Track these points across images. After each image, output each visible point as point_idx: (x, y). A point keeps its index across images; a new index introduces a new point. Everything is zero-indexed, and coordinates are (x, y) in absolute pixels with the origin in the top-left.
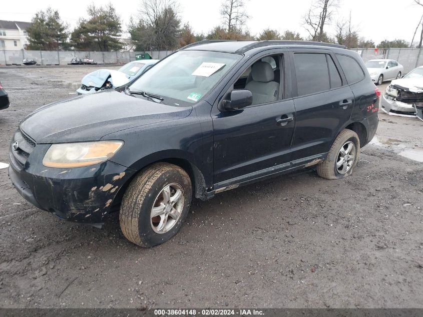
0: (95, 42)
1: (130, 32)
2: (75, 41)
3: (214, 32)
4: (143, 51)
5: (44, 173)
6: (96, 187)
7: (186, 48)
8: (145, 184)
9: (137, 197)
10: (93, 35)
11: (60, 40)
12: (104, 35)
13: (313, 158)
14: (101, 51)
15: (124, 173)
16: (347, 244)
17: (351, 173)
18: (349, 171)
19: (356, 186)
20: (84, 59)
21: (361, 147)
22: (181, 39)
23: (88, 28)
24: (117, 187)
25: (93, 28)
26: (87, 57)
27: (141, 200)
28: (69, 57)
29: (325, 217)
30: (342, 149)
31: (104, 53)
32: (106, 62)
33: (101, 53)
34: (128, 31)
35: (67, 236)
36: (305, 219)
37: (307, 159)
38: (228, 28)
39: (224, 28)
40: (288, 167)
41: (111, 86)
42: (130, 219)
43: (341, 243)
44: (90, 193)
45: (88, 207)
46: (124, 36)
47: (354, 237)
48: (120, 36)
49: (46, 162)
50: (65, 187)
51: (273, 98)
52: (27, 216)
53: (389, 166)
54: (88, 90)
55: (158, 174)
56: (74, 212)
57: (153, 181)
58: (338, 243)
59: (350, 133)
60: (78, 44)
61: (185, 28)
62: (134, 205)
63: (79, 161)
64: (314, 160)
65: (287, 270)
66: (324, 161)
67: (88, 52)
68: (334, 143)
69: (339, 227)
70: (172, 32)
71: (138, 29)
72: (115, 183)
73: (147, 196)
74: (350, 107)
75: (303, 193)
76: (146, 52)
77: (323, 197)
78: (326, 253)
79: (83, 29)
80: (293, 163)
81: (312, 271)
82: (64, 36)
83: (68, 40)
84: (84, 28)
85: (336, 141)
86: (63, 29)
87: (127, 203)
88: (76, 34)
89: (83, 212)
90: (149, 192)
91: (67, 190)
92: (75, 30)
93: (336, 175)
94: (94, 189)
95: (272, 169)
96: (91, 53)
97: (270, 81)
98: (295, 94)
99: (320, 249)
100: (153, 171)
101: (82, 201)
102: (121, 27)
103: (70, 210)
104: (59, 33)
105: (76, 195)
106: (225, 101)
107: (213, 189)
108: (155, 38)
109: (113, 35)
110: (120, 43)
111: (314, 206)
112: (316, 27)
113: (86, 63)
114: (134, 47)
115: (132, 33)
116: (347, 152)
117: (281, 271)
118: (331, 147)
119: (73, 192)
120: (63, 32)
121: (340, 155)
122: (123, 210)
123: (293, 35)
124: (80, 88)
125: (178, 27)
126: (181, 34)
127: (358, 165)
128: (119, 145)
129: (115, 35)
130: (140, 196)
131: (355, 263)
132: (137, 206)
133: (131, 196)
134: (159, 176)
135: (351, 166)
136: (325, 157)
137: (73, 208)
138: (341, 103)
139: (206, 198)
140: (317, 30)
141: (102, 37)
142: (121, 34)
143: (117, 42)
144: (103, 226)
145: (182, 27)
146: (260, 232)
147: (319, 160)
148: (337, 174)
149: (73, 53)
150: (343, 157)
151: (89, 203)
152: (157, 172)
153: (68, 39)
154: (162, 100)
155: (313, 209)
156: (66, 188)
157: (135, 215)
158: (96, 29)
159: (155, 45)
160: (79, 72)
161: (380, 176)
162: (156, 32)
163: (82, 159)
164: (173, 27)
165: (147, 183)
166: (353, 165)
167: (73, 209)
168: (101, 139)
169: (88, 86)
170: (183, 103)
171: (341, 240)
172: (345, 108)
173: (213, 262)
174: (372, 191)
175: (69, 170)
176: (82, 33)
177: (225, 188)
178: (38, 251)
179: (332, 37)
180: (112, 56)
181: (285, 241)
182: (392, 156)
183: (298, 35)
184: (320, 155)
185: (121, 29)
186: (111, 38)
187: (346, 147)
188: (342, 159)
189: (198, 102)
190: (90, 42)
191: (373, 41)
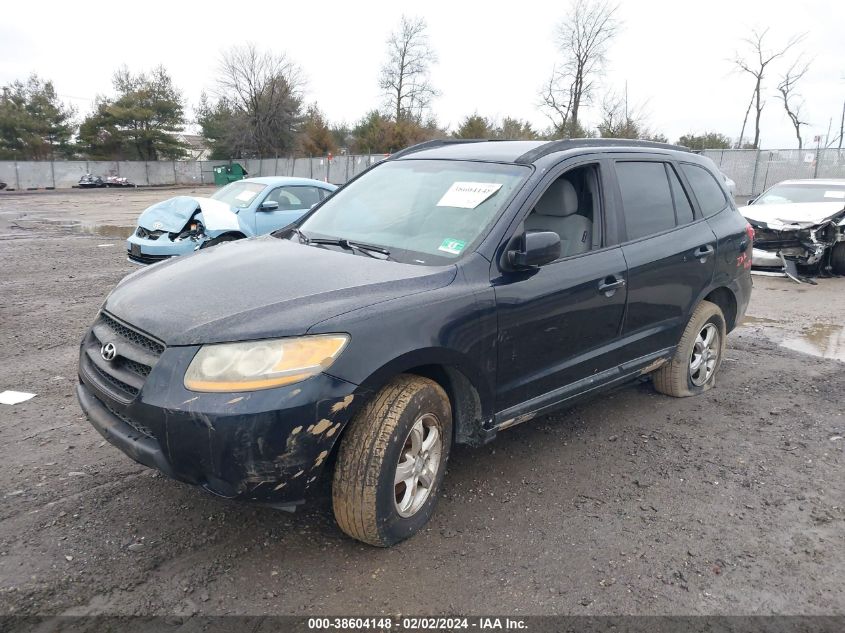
0: (130, 142)
1: (200, 123)
2: (88, 141)
3: (367, 122)
4: (228, 158)
5: (190, 405)
6: (301, 427)
7: (402, 155)
8: (385, 417)
9: (372, 444)
10: (126, 128)
11: (55, 139)
12: (147, 128)
13: (654, 357)
14: (143, 160)
15: (352, 397)
16: (759, 516)
17: (713, 383)
18: (710, 380)
19: (734, 408)
20: (106, 176)
21: (728, 333)
22: (305, 135)
23: (115, 114)
24: (339, 425)
25: (125, 115)
26: (112, 173)
27: (381, 449)
28: (74, 172)
29: (699, 469)
30: (699, 338)
31: (149, 163)
32: (153, 181)
33: (143, 164)
34: (196, 120)
35: (209, 534)
36: (663, 474)
37: (645, 360)
38: (395, 114)
39: (389, 113)
40: (615, 376)
41: (202, 230)
42: (359, 488)
43: (748, 516)
44: (288, 440)
45: (283, 468)
46: (190, 129)
47: (767, 504)
48: (181, 130)
49: (192, 382)
50: (240, 429)
51: (581, 246)
52: (109, 498)
53: (775, 367)
54: (155, 238)
55: (406, 398)
56: (253, 479)
57: (400, 411)
58: (741, 516)
59: (711, 309)
60: (94, 147)
61: (309, 114)
62: (368, 460)
63: (266, 377)
64: (655, 360)
65: (670, 573)
66: (670, 361)
67: (115, 163)
68: (687, 329)
69: (732, 485)
70: (285, 122)
71: (217, 117)
72: (335, 418)
73: (391, 441)
74: (712, 258)
75: (641, 426)
76: (235, 162)
77: (682, 430)
78: (728, 537)
79: (105, 117)
80: (624, 368)
81: (717, 573)
82: (65, 132)
83: (73, 140)
84: (107, 115)
85: (690, 324)
86: (63, 118)
87: (350, 456)
88: (90, 128)
89: (271, 480)
90: (394, 433)
91: (245, 435)
92: (88, 120)
93: (690, 389)
94: (297, 430)
95: (590, 380)
96: (121, 163)
97: (572, 214)
98: (623, 238)
99: (714, 530)
100: (396, 392)
101: (271, 457)
102: (182, 113)
103: (247, 476)
104: (53, 126)
105: (261, 446)
106: (513, 253)
107: (494, 423)
108: (252, 133)
109: (166, 129)
110: (182, 144)
111: (669, 449)
112: (565, 110)
113: (111, 185)
114: (208, 152)
115: (205, 123)
116: (705, 343)
117: (659, 576)
118: (681, 336)
119: (256, 439)
120: (63, 124)
121: (697, 349)
122: (343, 471)
123: (518, 126)
124: (134, 235)
125: (298, 112)
126: (304, 127)
127: (722, 368)
128: (340, 342)
129: (171, 129)
130: (377, 442)
131: (788, 551)
132: (375, 462)
133: (359, 443)
134: (408, 400)
135: (712, 370)
136: (673, 353)
137: (253, 472)
138: (698, 253)
139: (482, 441)
140: (566, 116)
141: (143, 134)
142: (183, 126)
143: (176, 143)
144: (298, 507)
145: (304, 111)
146: (590, 504)
147: (663, 361)
148: (691, 386)
149: (83, 165)
150: (700, 353)
151: (286, 459)
152: (404, 393)
153: (73, 137)
154: (390, 254)
155: (671, 455)
156: (242, 432)
157: (370, 480)
158: (132, 117)
159: (253, 148)
160: (101, 203)
161: (767, 386)
162: (254, 123)
163: (269, 372)
164: (288, 111)
165: (389, 415)
166: (715, 368)
167: (254, 476)
168: (309, 332)
169: (152, 230)
170: (432, 260)
171: (745, 510)
172: (703, 261)
173: (523, 567)
174: (765, 415)
175: (246, 397)
176: (102, 124)
177: (513, 420)
178: (161, 568)
179: (591, 130)
180: (164, 171)
181: (643, 519)
182: (771, 349)
183: (528, 126)
184: (664, 351)
185: (183, 117)
186: (164, 135)
187: (704, 334)
188: (698, 357)
189: (462, 255)
190: (119, 143)
191: (666, 137)
